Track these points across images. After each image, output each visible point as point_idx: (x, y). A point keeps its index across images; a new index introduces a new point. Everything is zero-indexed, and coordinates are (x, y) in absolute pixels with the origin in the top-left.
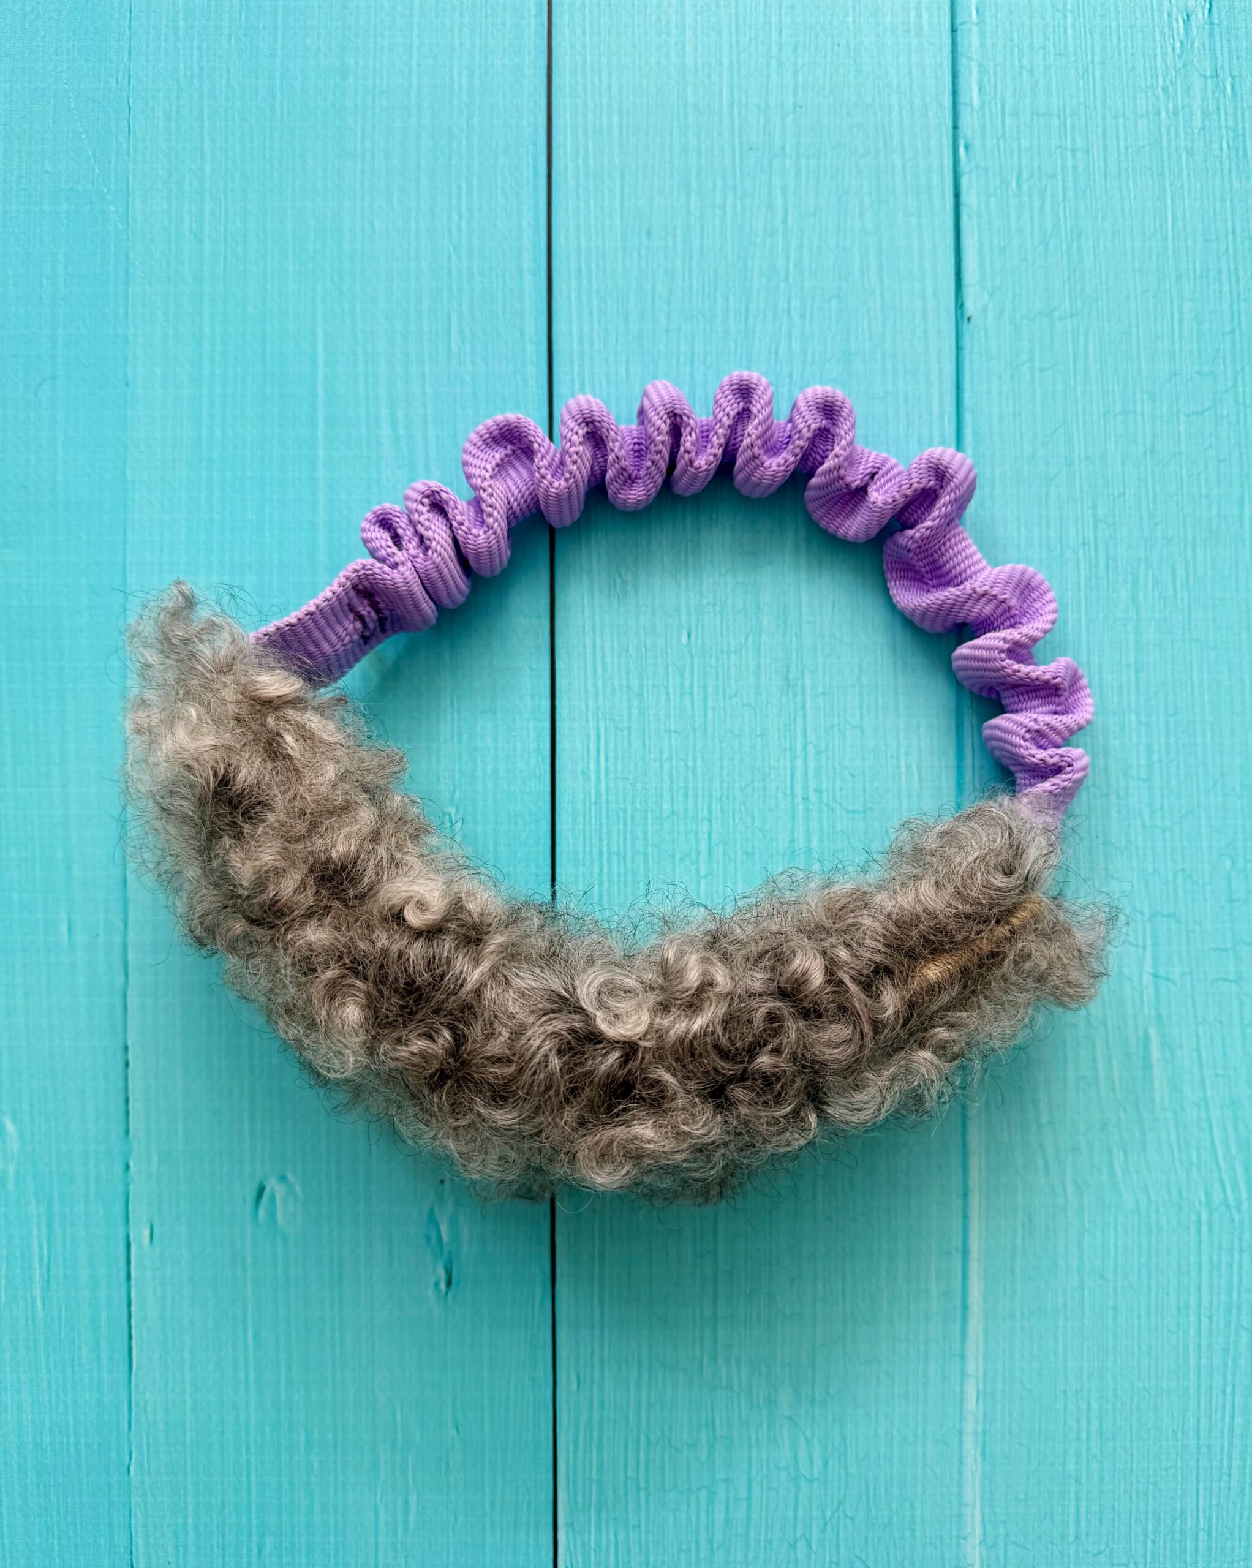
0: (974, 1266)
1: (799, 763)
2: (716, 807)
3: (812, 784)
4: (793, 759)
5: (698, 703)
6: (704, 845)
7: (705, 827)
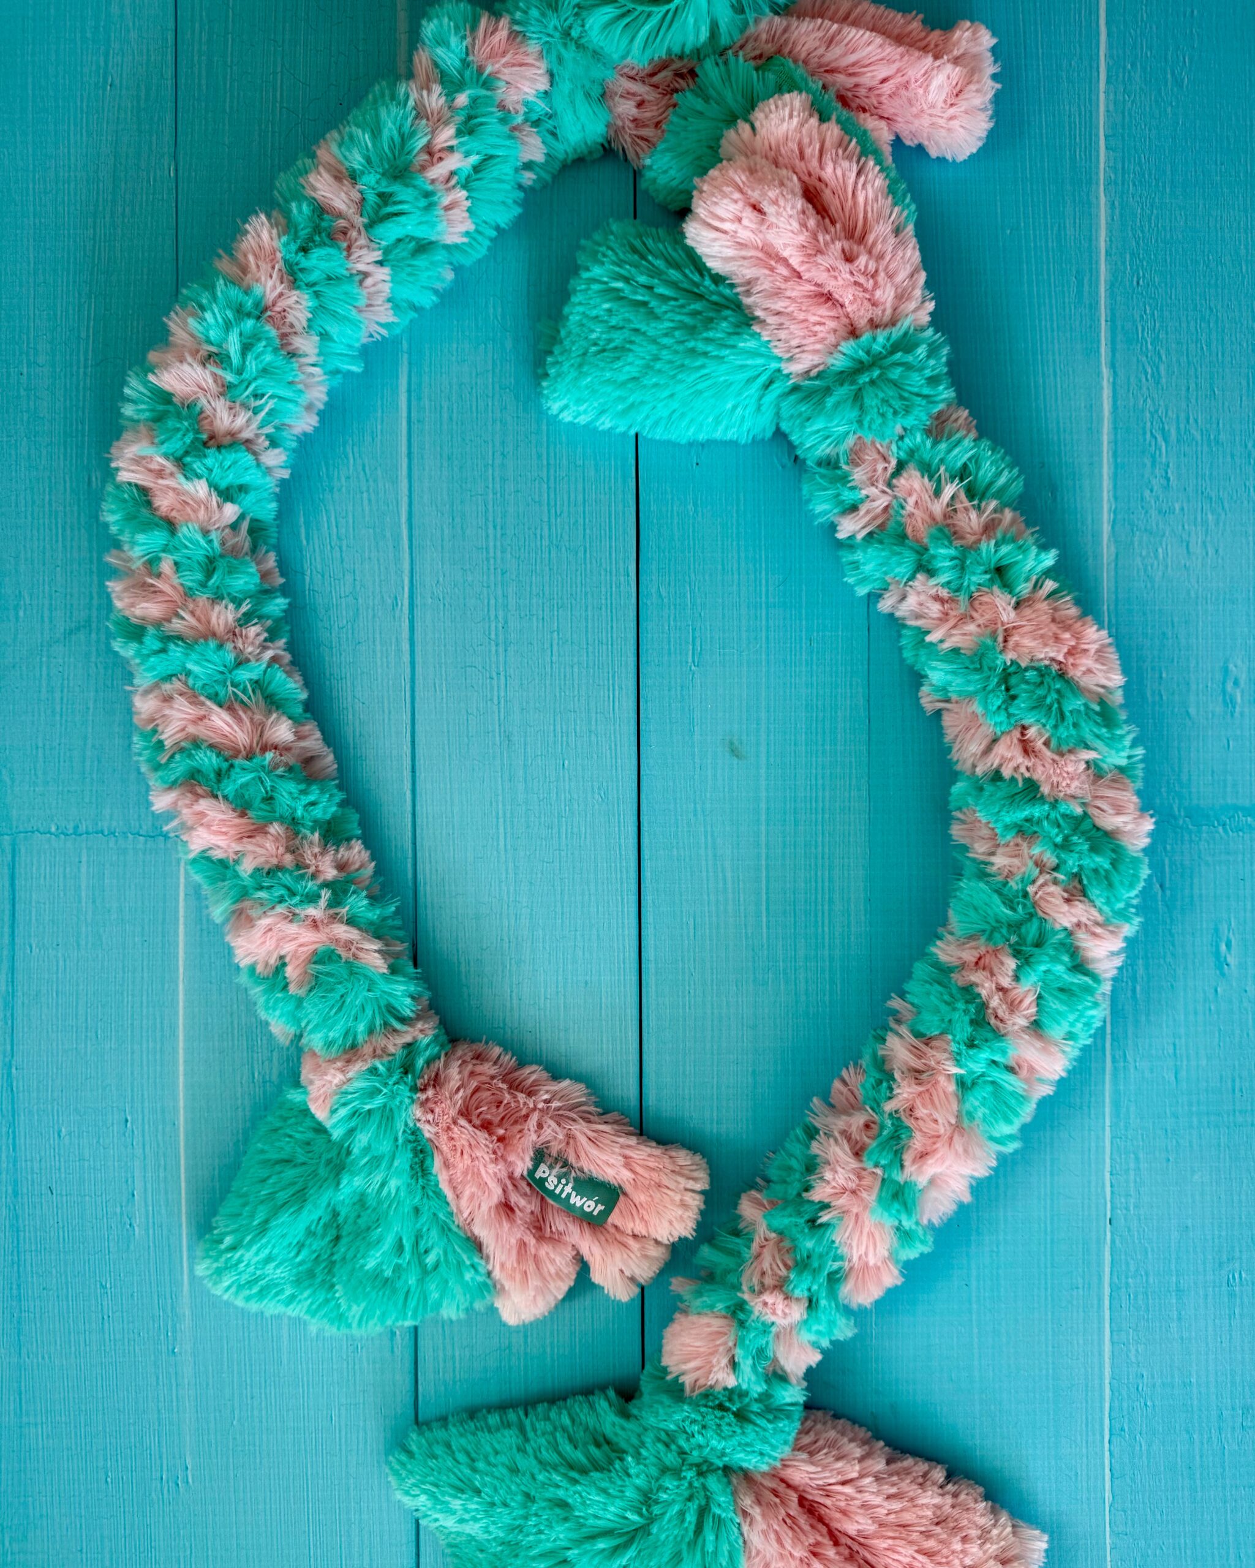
0: (404, 414)
1: (502, 694)
2: (548, 670)
3: (495, 682)
4: (506, 696)
5: (558, 728)
6: (555, 648)
7: (555, 659)
